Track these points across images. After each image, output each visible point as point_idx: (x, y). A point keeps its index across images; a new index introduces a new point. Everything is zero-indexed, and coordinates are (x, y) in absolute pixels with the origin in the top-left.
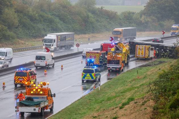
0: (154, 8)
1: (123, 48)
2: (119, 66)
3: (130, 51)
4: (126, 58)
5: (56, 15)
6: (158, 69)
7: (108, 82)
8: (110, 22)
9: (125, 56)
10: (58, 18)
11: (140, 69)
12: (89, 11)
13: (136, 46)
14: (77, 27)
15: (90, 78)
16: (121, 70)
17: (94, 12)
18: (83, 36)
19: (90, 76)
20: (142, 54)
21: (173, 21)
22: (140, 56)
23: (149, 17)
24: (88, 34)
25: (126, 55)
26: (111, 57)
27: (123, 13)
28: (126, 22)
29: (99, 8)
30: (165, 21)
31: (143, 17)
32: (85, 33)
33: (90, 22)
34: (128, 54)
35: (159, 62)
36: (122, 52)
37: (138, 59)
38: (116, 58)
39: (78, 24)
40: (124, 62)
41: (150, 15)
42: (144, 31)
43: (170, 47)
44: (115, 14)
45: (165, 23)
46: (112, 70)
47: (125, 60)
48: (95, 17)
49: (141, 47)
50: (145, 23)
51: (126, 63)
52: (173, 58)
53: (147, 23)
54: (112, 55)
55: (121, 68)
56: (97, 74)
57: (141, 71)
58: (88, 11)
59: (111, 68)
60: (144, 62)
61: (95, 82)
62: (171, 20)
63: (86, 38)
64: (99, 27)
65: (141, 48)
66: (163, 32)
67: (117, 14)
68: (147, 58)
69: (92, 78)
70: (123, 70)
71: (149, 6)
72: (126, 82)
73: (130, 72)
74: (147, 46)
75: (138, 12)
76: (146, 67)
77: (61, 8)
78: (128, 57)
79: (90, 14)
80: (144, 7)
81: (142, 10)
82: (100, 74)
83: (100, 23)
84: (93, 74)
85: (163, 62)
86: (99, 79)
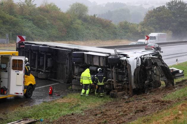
5: (30, 18)
8: (103, 30)
10: (32, 22)
28: (121, 31)
31: (140, 27)
41: (148, 26)
53: (143, 32)
67: (111, 22)
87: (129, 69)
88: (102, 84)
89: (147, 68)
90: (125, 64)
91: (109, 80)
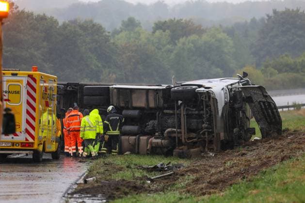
43: (148, 90)
68: (41, 148)
87: (214, 106)
88: (117, 132)
89: (236, 106)
90: (206, 98)
91: (169, 130)
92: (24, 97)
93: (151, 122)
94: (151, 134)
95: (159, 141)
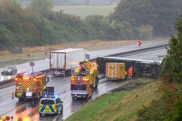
0: (126, 10)
1: (90, 68)
2: (85, 92)
3: (99, 71)
4: (95, 81)
5: (2, 22)
6: (135, 95)
7: (72, 115)
8: (72, 29)
9: (92, 78)
10: (5, 26)
11: (113, 95)
12: (45, 16)
13: (107, 64)
14: (29, 36)
15: (50, 111)
16: (89, 97)
17: (51, 17)
18: (38, 48)
19: (49, 108)
20: (114, 73)
21: (151, 26)
22: (112, 76)
23: (121, 21)
24: (44, 45)
25: (94, 77)
26: (75, 81)
27: (88, 18)
28: (92, 29)
29: (57, 12)
30: (141, 27)
31: (114, 22)
32: (40, 45)
33: (47, 30)
34: (96, 76)
35: (136, 84)
36: (88, 74)
37: (109, 81)
38: (82, 82)
39: (31, 33)
40: (91, 86)
41: (122, 20)
42: (116, 40)
43: (148, 64)
44: (78, 19)
45: (141, 29)
46: (78, 97)
47: (93, 84)
48: (52, 24)
49: (112, 64)
50: (116, 29)
51: (94, 87)
52: (152, 78)
53: (118, 29)
54: (77, 79)
55: (88, 95)
56: (59, 105)
57: (113, 97)
58: (43, 16)
59: (75, 95)
60: (117, 84)
61: (57, 115)
62: (148, 25)
63: (42, 51)
64: (58, 36)
65: (112, 67)
66: (139, 42)
67: (80, 19)
68: (120, 78)
69: (53, 110)
70: (90, 97)
71: (121, 8)
72: (95, 114)
73: (100, 100)
74: (120, 63)
75: (107, 15)
76: (120, 92)
77: (9, 13)
78: (97, 79)
79: (46, 20)
80: (115, 8)
81: (112, 13)
82: (62, 105)
83: (59, 31)
84: (53, 106)
85: (141, 83)
86: (62, 112)
91: (153, 72)
92: (116, 68)
93: (149, 71)
94: (149, 73)
95: (150, 75)
